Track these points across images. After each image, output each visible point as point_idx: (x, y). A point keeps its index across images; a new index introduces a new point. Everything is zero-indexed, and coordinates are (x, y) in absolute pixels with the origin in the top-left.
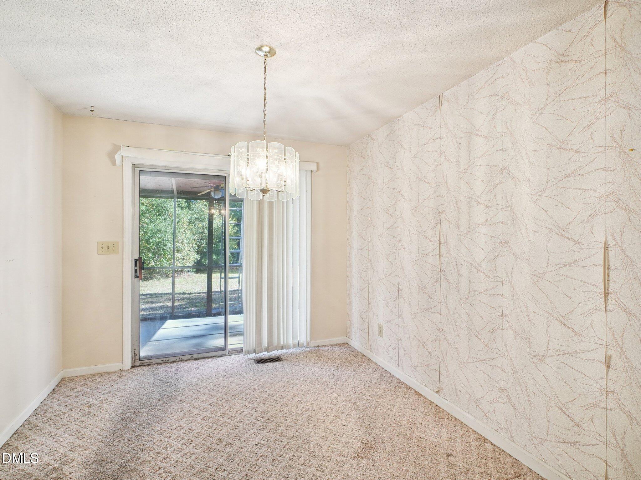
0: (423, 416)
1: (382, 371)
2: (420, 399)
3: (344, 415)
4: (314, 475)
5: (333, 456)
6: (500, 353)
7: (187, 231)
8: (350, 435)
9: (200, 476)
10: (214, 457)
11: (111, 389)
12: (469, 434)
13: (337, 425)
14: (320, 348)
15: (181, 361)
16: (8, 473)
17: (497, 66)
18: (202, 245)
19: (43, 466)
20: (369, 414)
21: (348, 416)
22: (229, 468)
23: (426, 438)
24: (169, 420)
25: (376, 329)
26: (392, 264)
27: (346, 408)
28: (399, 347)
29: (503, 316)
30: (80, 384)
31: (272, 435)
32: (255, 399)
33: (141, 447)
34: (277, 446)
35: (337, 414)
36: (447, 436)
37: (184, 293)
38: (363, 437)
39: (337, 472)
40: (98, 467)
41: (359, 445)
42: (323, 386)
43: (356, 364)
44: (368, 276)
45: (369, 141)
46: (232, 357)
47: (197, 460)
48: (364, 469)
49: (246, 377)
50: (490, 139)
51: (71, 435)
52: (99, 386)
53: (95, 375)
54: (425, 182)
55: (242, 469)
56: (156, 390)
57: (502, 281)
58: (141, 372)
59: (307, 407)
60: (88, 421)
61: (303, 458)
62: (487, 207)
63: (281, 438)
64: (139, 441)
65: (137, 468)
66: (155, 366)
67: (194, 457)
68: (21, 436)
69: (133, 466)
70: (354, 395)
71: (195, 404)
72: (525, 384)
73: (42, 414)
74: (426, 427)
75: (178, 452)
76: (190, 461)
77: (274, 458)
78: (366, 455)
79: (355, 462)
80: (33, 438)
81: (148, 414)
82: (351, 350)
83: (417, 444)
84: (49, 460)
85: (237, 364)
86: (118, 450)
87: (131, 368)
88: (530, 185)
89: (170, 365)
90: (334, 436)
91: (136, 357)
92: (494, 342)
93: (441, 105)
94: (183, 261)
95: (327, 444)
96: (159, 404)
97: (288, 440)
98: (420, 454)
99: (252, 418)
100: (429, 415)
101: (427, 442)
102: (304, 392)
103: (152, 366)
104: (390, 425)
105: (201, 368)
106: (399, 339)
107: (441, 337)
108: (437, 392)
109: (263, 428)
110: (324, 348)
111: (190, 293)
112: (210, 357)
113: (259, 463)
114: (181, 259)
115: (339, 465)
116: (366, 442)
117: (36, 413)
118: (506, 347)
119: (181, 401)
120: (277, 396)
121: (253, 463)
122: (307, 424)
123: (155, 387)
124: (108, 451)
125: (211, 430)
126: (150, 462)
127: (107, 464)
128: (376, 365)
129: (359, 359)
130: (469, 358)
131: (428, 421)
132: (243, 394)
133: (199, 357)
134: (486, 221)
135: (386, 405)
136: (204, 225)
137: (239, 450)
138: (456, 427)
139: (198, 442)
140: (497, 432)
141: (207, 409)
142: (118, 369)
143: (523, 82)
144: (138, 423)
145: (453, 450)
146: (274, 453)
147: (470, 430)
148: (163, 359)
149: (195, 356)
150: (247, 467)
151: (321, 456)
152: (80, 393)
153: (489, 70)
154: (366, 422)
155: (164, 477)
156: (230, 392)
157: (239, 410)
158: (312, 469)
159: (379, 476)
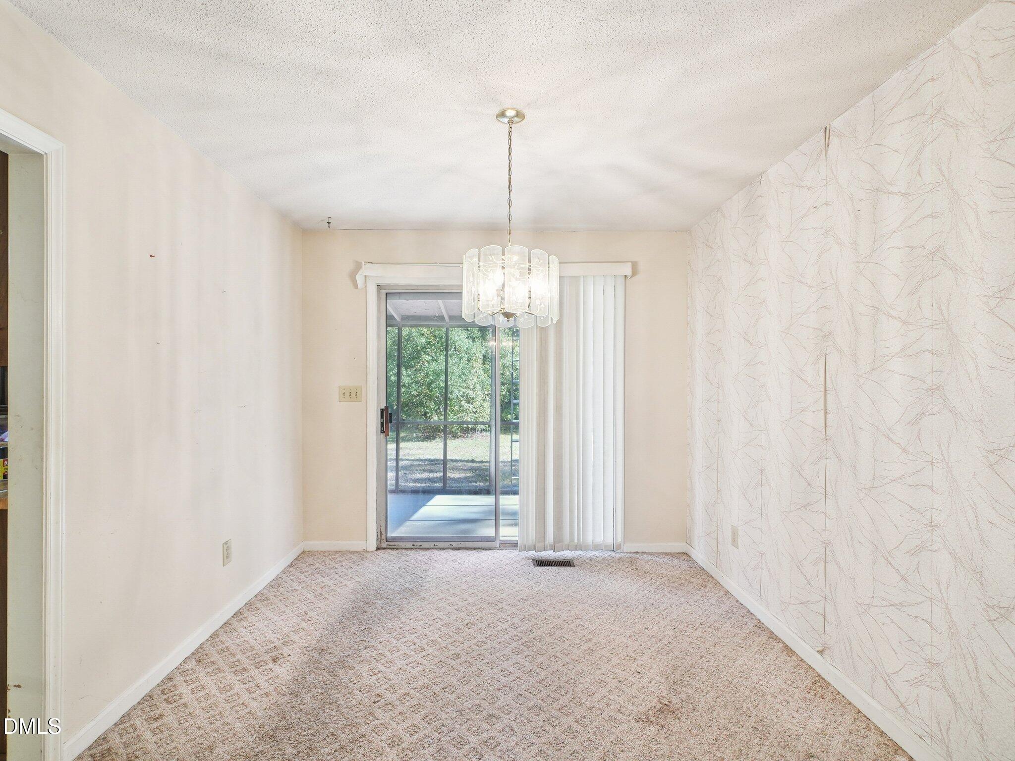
0: (784, 686)
1: (734, 602)
2: (789, 658)
3: (644, 658)
4: (570, 727)
5: (606, 709)
6: (928, 595)
7: (481, 373)
8: (643, 688)
9: (422, 691)
10: (445, 674)
11: (349, 572)
12: (868, 733)
13: (627, 670)
14: (638, 556)
15: (437, 549)
16: (234, 642)
17: (924, 60)
18: (503, 392)
19: (266, 642)
20: (686, 664)
21: (649, 661)
22: (459, 691)
23: (776, 721)
24: (403, 619)
25: (728, 534)
26: (751, 425)
27: (651, 648)
28: (762, 567)
29: (931, 525)
30: (319, 561)
31: (527, 664)
32: (518, 612)
33: (366, 644)
34: (530, 678)
35: (633, 655)
36: (820, 726)
37: (473, 461)
38: (664, 695)
39: (605, 733)
40: (316, 655)
41: (653, 704)
42: (625, 611)
43: (692, 587)
44: (717, 445)
45: (719, 221)
46: (504, 552)
47: (424, 672)
48: (650, 739)
49: (515, 582)
50: (910, 198)
51: (298, 616)
52: (337, 566)
53: (336, 552)
54: (802, 283)
55: (475, 696)
56: (398, 581)
57: (931, 460)
58: (386, 555)
59: (589, 636)
60: (318, 603)
61: (561, 702)
62: (905, 323)
63: (539, 670)
64: (364, 637)
65: (355, 666)
66: (403, 551)
67: (421, 668)
68: (252, 607)
69: (351, 662)
70: (672, 632)
71: (439, 605)
72: (973, 658)
73: (276, 587)
74: (784, 704)
75: (404, 658)
76: (415, 672)
77: (521, 693)
78: (659, 720)
79: (637, 725)
80: (263, 611)
81: (382, 608)
82: (690, 565)
83: (755, 725)
84: (271, 636)
85: (508, 562)
86: (340, 641)
87: (376, 550)
88: (982, 279)
89: (422, 552)
90: (618, 684)
91: (383, 536)
92: (917, 574)
93: (827, 145)
94: (475, 415)
95: (604, 692)
96: (397, 598)
97: (547, 675)
98: (756, 741)
99: (507, 636)
100: (797, 687)
101: (776, 727)
102: (592, 615)
103: (400, 550)
104: (718, 687)
105: (459, 561)
106: (762, 554)
107: (827, 556)
108: (821, 652)
109: (517, 652)
110: (644, 556)
111: (482, 462)
112: (475, 549)
113: (499, 694)
114: (473, 412)
115: (612, 723)
116: (667, 703)
117: (270, 586)
118: (939, 584)
119: (424, 598)
120: (551, 613)
121: (491, 693)
122: (583, 659)
123: (399, 577)
124: (330, 640)
125: (450, 641)
126: (370, 662)
127: (326, 655)
128: (727, 592)
129: (700, 581)
130: (873, 597)
131: (791, 696)
132: (505, 603)
133: (460, 546)
134: (903, 349)
135: (721, 657)
136: (505, 362)
137: (477, 672)
138: (845, 717)
139: (430, 651)
140: (922, 741)
141: (452, 614)
142: (362, 550)
143: (972, 83)
144: (369, 615)
145: (823, 750)
146: (523, 686)
147: (872, 727)
148: (414, 544)
149: (455, 545)
150: (482, 696)
151: (589, 705)
152: (317, 571)
153: (910, 69)
154: (677, 675)
155: (382, 683)
156: (488, 598)
157: (493, 623)
158: (570, 720)
159: (670, 753)
